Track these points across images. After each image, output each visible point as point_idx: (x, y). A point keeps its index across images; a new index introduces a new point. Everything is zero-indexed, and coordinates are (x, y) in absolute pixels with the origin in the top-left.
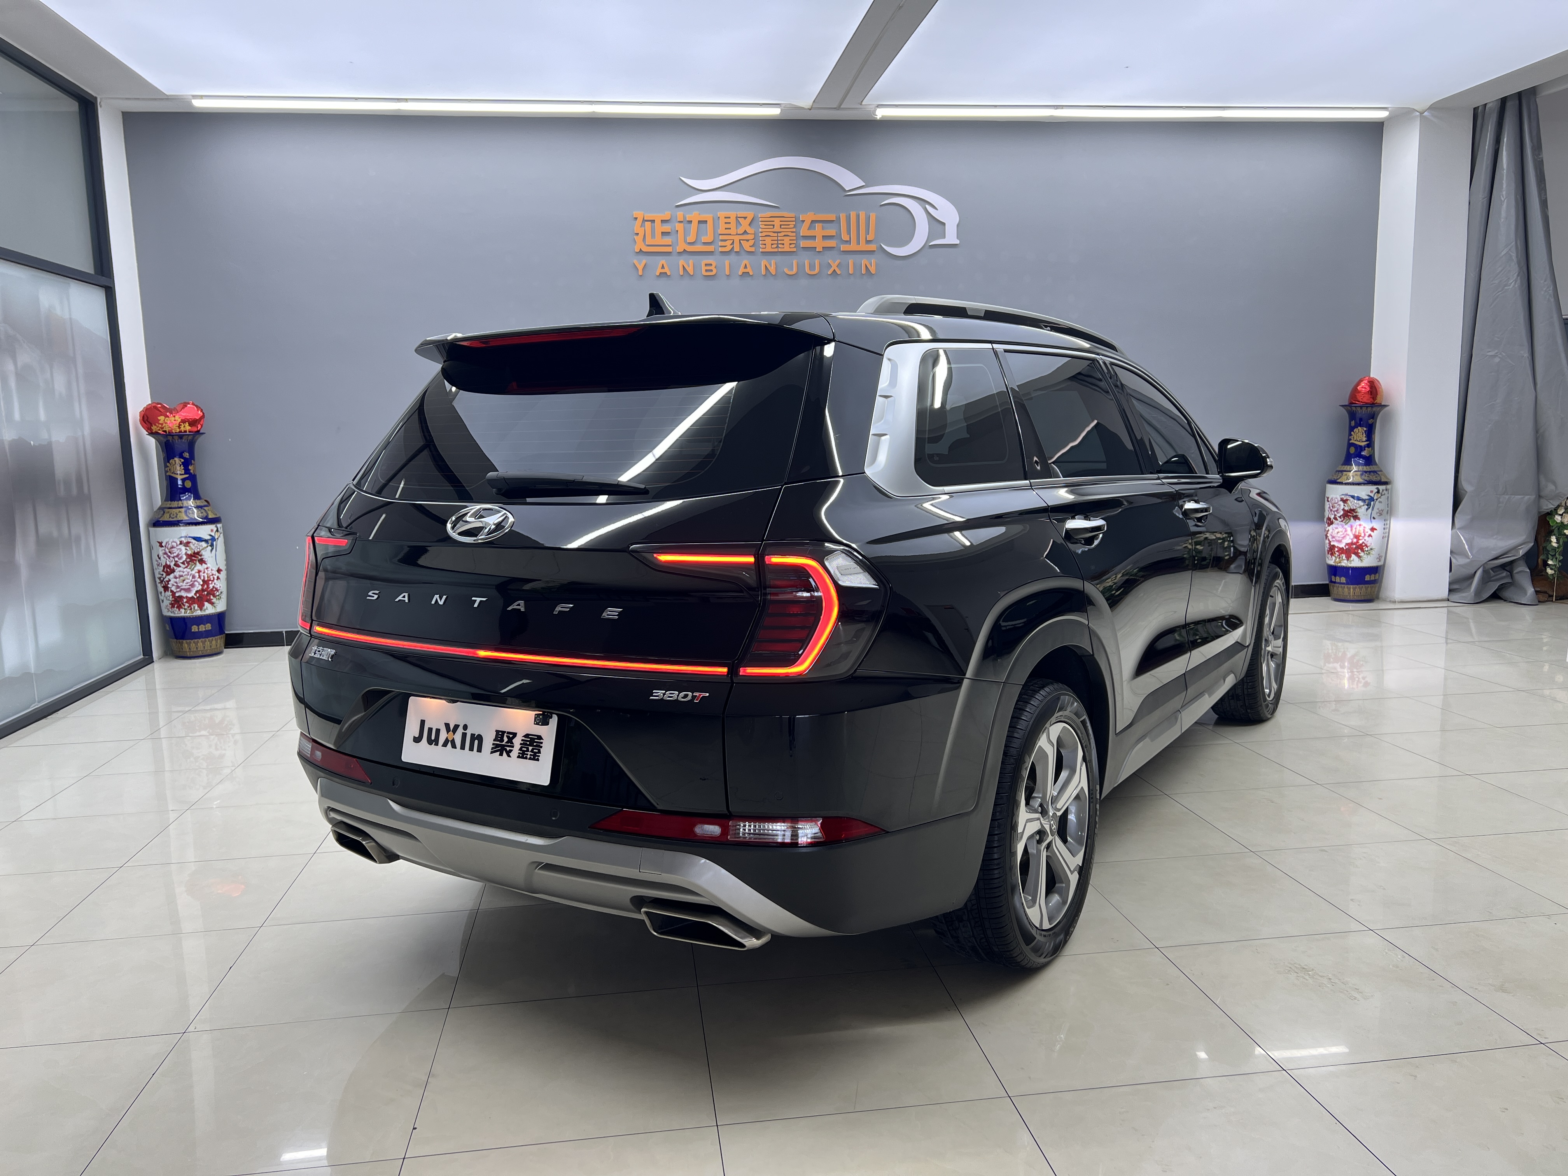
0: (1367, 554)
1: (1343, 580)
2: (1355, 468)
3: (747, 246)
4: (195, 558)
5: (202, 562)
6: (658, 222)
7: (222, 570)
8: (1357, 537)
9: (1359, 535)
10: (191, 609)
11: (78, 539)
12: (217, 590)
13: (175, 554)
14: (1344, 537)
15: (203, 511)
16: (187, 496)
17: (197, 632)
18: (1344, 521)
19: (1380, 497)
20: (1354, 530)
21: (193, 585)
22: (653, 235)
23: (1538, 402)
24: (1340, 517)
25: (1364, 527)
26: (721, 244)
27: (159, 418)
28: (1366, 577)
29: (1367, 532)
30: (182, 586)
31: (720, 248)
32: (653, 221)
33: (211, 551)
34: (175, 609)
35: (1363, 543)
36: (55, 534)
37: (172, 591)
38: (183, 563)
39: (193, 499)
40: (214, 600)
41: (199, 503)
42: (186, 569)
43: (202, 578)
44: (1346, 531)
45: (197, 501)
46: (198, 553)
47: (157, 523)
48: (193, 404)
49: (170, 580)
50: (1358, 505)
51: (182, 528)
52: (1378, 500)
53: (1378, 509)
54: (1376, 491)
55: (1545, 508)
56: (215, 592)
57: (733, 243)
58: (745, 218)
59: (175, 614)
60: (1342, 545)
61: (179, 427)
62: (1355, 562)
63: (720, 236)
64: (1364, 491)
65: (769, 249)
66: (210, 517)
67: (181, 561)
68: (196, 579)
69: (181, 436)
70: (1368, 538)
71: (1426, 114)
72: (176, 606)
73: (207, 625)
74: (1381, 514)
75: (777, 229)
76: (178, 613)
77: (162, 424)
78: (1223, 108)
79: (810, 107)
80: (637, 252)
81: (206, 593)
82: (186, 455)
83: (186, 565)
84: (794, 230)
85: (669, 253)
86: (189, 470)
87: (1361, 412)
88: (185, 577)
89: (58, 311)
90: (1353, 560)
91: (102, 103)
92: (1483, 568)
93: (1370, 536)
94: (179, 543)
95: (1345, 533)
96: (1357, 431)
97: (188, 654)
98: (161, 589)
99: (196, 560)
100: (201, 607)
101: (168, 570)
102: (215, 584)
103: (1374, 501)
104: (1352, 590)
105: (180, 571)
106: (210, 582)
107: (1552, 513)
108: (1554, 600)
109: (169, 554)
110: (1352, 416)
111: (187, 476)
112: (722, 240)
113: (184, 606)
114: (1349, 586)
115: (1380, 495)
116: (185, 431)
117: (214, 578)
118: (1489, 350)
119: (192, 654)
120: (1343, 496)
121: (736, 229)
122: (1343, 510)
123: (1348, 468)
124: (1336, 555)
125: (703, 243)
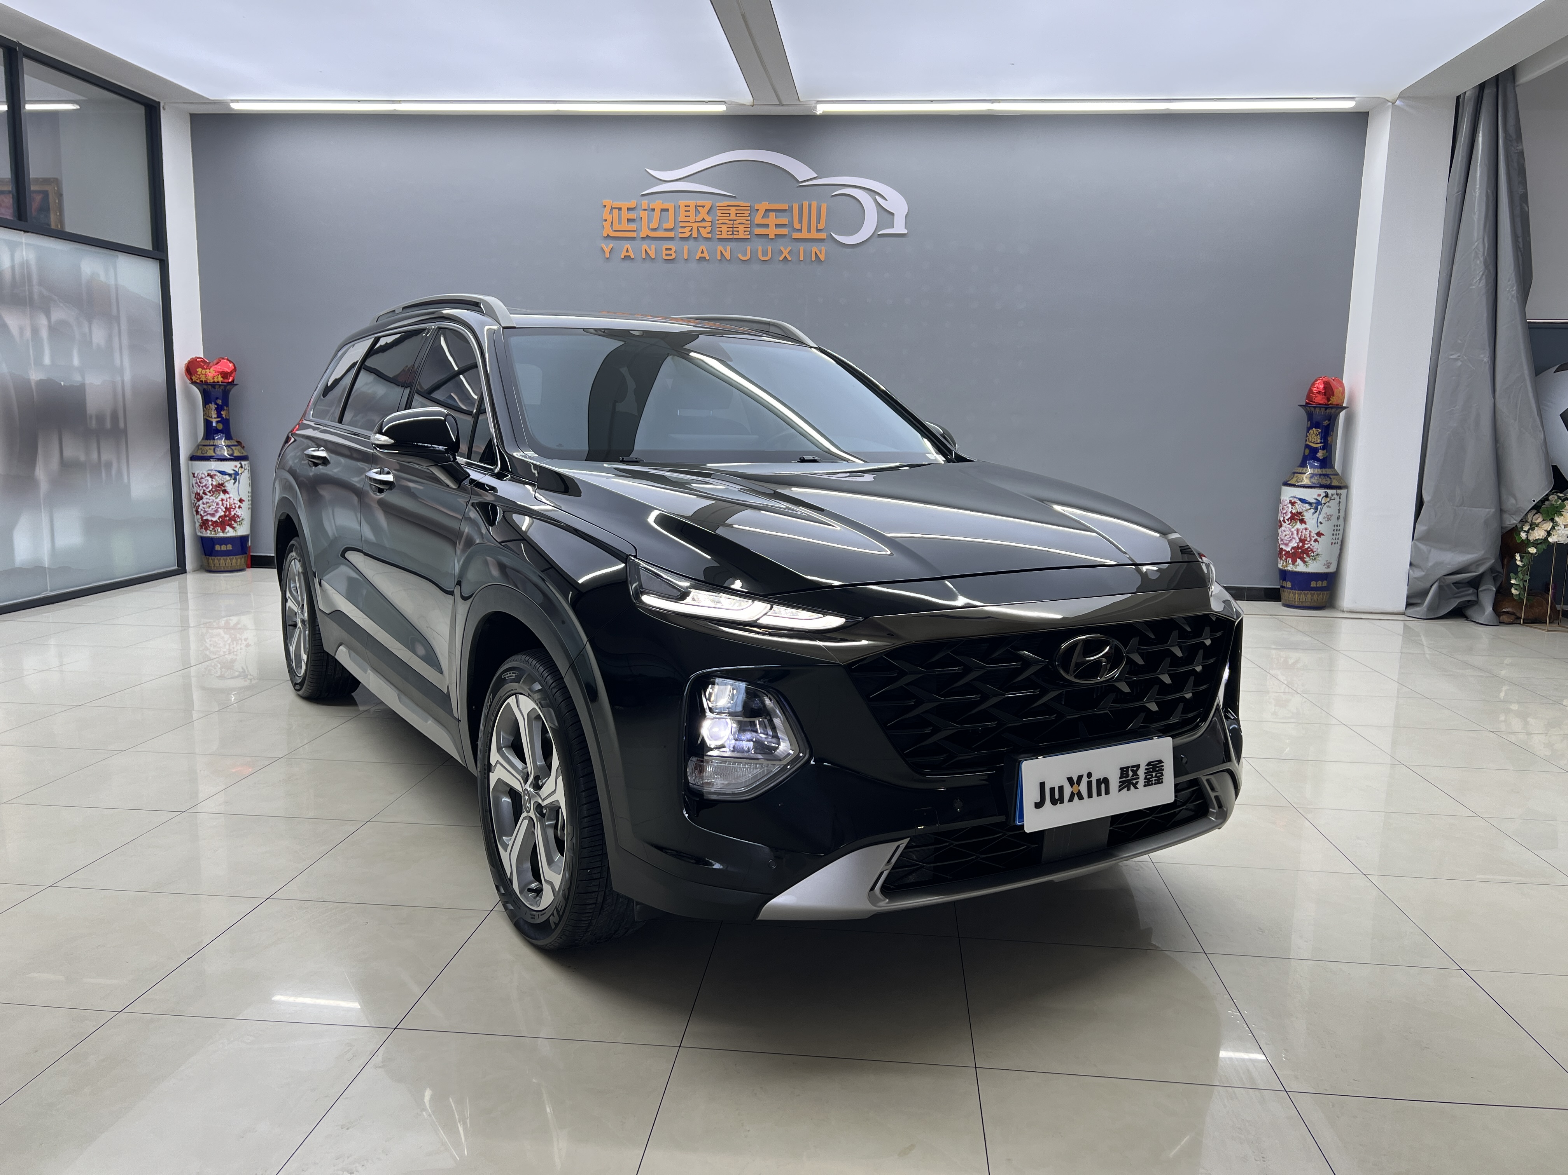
0: (1312, 559)
1: (1289, 585)
2: (1310, 471)
3: (704, 233)
4: (220, 488)
5: (225, 492)
6: (624, 210)
7: (244, 501)
8: (1302, 541)
9: (1305, 539)
10: (215, 531)
11: (109, 465)
12: (238, 517)
13: (204, 484)
14: (1291, 540)
15: (229, 449)
16: (219, 436)
17: (219, 551)
18: (1291, 524)
19: (1328, 502)
20: (1300, 534)
21: (217, 511)
22: (620, 223)
23: (1497, 409)
24: (1288, 520)
25: (1310, 532)
26: (681, 230)
27: (198, 370)
28: (1312, 583)
29: (1313, 537)
30: (208, 511)
31: (680, 234)
32: (620, 209)
33: (234, 483)
34: (203, 530)
35: (1309, 547)
36: (82, 458)
37: (201, 515)
38: (209, 492)
39: (225, 440)
40: (235, 525)
41: (228, 442)
42: (211, 497)
43: (225, 506)
44: (1292, 534)
45: (226, 441)
46: (222, 485)
47: (193, 458)
48: (228, 360)
49: (199, 506)
50: (1304, 508)
51: (212, 463)
52: (1326, 504)
53: (1326, 514)
54: (1325, 494)
55: (1508, 523)
56: (236, 519)
57: (691, 230)
58: (703, 207)
59: (203, 534)
60: (1288, 549)
61: (213, 379)
62: (1300, 567)
63: (680, 223)
64: (1312, 495)
65: (724, 236)
66: (235, 454)
67: (208, 490)
68: (219, 506)
69: (214, 385)
70: (1314, 543)
71: (1398, 103)
72: (204, 527)
73: (228, 546)
74: (1329, 519)
75: (733, 217)
76: (205, 534)
77: (199, 375)
78: (1169, 101)
79: (752, 104)
80: (605, 237)
81: (228, 518)
82: (220, 402)
83: (212, 493)
84: (749, 218)
85: (633, 238)
86: (222, 415)
87: (1318, 413)
88: (211, 503)
89: (103, 278)
90: (1298, 565)
91: (166, 107)
92: (1439, 583)
93: (1316, 541)
94: (207, 475)
95: (1292, 536)
96: (1312, 432)
97: (213, 568)
98: (195, 513)
99: (220, 490)
100: (223, 530)
101: (199, 497)
102: (236, 511)
103: (1321, 505)
104: (1297, 595)
105: (207, 499)
106: (232, 510)
107: (1515, 530)
108: (1522, 623)
109: (199, 484)
110: (1310, 416)
111: (219, 419)
112: (682, 227)
113: (210, 528)
114: (1294, 591)
115: (1328, 499)
116: (218, 382)
117: (235, 506)
118: (1453, 353)
119: (216, 569)
120: (1291, 499)
121: (696, 216)
122: (1291, 512)
123: (1300, 470)
124: (1284, 559)
125: (665, 229)
